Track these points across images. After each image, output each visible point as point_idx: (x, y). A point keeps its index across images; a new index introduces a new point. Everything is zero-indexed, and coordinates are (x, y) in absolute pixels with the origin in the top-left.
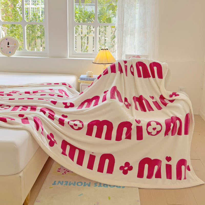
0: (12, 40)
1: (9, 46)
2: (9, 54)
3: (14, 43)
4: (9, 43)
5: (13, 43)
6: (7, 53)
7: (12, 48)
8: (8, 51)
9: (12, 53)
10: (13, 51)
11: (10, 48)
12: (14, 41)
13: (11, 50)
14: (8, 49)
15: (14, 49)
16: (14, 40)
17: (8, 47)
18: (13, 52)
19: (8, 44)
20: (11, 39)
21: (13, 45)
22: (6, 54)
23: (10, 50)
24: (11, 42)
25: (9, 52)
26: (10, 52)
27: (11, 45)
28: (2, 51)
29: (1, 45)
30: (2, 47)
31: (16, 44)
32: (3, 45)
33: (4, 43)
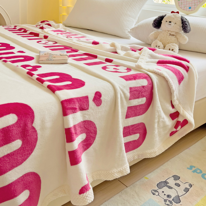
2: (188, 10)
6: (185, 8)
8: (188, 5)
9: (193, 9)
10: (196, 6)
11: (192, 1)
13: (193, 4)
14: (188, 3)
15: (198, 3)
18: (195, 8)
22: (184, 10)
23: (190, 5)
25: (188, 8)
26: (190, 8)
28: (179, 3)
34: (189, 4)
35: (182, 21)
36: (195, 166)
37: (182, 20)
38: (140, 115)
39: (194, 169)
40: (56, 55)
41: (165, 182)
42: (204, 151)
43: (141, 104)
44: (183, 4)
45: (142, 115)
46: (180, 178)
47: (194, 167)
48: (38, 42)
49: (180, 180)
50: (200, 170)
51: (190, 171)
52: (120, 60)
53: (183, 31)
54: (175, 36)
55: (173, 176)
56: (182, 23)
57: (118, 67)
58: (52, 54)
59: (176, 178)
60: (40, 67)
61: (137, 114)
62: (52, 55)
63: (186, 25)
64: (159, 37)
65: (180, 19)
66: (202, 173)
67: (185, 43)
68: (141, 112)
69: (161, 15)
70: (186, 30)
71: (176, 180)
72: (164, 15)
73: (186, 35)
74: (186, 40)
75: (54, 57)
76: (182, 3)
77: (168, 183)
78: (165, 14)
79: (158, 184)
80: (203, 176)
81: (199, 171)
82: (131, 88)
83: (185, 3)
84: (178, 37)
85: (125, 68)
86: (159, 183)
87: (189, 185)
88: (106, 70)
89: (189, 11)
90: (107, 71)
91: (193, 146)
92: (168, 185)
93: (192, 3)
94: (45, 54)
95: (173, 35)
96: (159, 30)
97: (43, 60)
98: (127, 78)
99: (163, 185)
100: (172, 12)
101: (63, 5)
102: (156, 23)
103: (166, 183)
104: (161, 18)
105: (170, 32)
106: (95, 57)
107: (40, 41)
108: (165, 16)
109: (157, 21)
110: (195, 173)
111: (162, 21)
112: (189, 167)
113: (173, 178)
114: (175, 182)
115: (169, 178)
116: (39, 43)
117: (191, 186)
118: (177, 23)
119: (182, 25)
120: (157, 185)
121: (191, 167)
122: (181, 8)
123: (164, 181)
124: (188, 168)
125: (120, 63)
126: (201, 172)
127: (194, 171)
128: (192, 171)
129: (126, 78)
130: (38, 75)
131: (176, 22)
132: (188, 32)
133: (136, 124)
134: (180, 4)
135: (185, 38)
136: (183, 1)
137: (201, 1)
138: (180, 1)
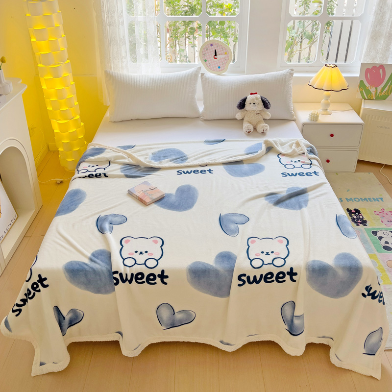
0: (221, 47)
2: (218, 70)
3: (225, 51)
4: (217, 51)
5: (222, 52)
6: (215, 68)
7: (222, 60)
9: (223, 68)
10: (224, 65)
11: (219, 60)
12: (224, 49)
13: (221, 63)
14: (215, 63)
15: (226, 62)
16: (223, 46)
17: (216, 58)
19: (216, 55)
20: (218, 44)
21: (224, 56)
22: (214, 70)
24: (219, 50)
25: (217, 67)
26: (219, 67)
27: (219, 55)
28: (207, 65)
29: (204, 55)
30: (206, 58)
31: (228, 53)
32: (207, 54)
33: (209, 51)
34: (217, 63)
37: (262, 100)
44: (211, 64)
54: (260, 114)
56: (263, 102)
63: (267, 103)
76: (209, 64)
83: (213, 63)
84: (262, 114)
89: (219, 71)
93: (219, 63)
95: (258, 114)
104: (244, 100)
105: (256, 112)
111: (245, 103)
118: (259, 103)
119: (263, 104)
122: (211, 69)
135: (269, 115)
136: (210, 62)
137: (227, 58)
138: (207, 63)
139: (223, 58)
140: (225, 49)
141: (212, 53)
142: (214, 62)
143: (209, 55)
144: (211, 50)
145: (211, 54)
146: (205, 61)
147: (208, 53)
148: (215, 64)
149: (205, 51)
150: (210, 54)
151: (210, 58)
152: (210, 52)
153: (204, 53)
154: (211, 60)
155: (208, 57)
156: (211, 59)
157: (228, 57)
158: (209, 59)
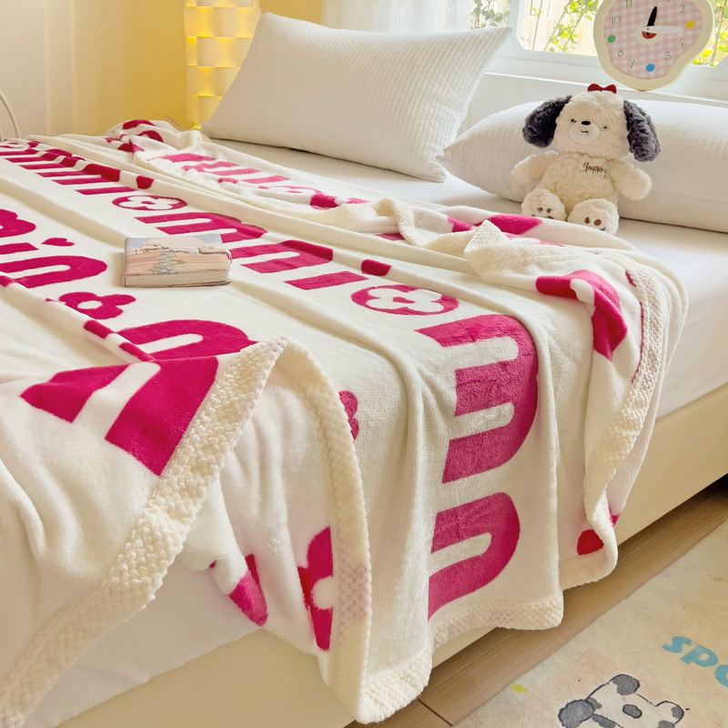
1: (652, 30)
2: (643, 75)
3: (689, 16)
4: (659, 13)
6: (634, 68)
7: (670, 46)
8: (643, 58)
9: (661, 72)
10: (670, 62)
11: (657, 44)
12: (688, 8)
13: (662, 55)
14: (643, 50)
15: (680, 52)
18: (667, 68)
19: (651, 22)
21: (678, 30)
22: (629, 74)
23: (652, 57)
24: (670, 11)
25: (644, 67)
26: (650, 68)
27: (666, 24)
28: (610, 52)
29: (613, 19)
30: (615, 30)
31: (698, 23)
32: (624, 20)
33: (633, 10)
34: (647, 53)
35: (627, 119)
36: (690, 637)
37: (628, 115)
38: (494, 467)
39: (686, 649)
40: (185, 252)
41: (586, 701)
42: (720, 579)
43: (496, 427)
44: (625, 53)
45: (499, 465)
46: (639, 685)
47: (689, 642)
48: (117, 202)
49: (639, 691)
50: (709, 652)
51: (675, 658)
52: (415, 265)
53: (632, 155)
54: (603, 173)
55: (614, 679)
56: (629, 125)
57: (411, 293)
58: (172, 251)
59: (627, 684)
60: (129, 299)
61: (484, 465)
62: (171, 254)
63: (643, 131)
64: (546, 177)
65: (620, 113)
66: (718, 665)
67: (641, 198)
68: (498, 457)
69: (553, 97)
70: (642, 150)
71: (628, 693)
72: (563, 97)
73: (642, 169)
74: (642, 184)
75: (180, 262)
76: (621, 51)
77: (599, 706)
78: (568, 94)
79: (561, 710)
80: (720, 676)
81: (704, 657)
82: (459, 373)
83: (634, 52)
84: (614, 173)
85: (434, 296)
86: (567, 706)
87: (673, 709)
88: (368, 307)
89: (646, 79)
90: (371, 308)
91: (680, 562)
92: (597, 712)
93: (657, 52)
94: (147, 250)
95: (598, 169)
96: (548, 151)
97: (139, 272)
98: (446, 336)
99: (580, 712)
100: (593, 88)
101: (200, 63)
102: (538, 126)
103: (590, 703)
104: (555, 109)
105: (586, 159)
106: (326, 255)
107: (126, 199)
108: (567, 102)
109: (538, 119)
110: (693, 663)
111: (557, 121)
112: (670, 643)
113: (615, 687)
114: (624, 700)
115: (600, 687)
116: (122, 204)
117: (679, 713)
118: (610, 125)
119: (627, 133)
120: (559, 716)
121: (677, 644)
122: (619, 68)
123: (584, 698)
124: (666, 647)
125: (414, 277)
126: (713, 659)
127: (688, 659)
128: (682, 659)
129: (440, 335)
130: (122, 333)
131: (606, 124)
132: (651, 158)
133: (481, 500)
134: (616, 55)
135: (641, 180)
136: (624, 45)
137: (689, 42)
138: (615, 46)
139: (675, 40)
140: (695, 10)
141: (642, 16)
142: (638, 46)
143: (629, 23)
144: (642, 8)
145: (638, 22)
146: (611, 39)
147: (629, 15)
148: (638, 55)
149: (620, 9)
150: (633, 18)
151: (629, 32)
152: (638, 13)
153: (615, 14)
154: (629, 40)
155: (624, 28)
156: (633, 35)
157: (695, 37)
158: (624, 37)
